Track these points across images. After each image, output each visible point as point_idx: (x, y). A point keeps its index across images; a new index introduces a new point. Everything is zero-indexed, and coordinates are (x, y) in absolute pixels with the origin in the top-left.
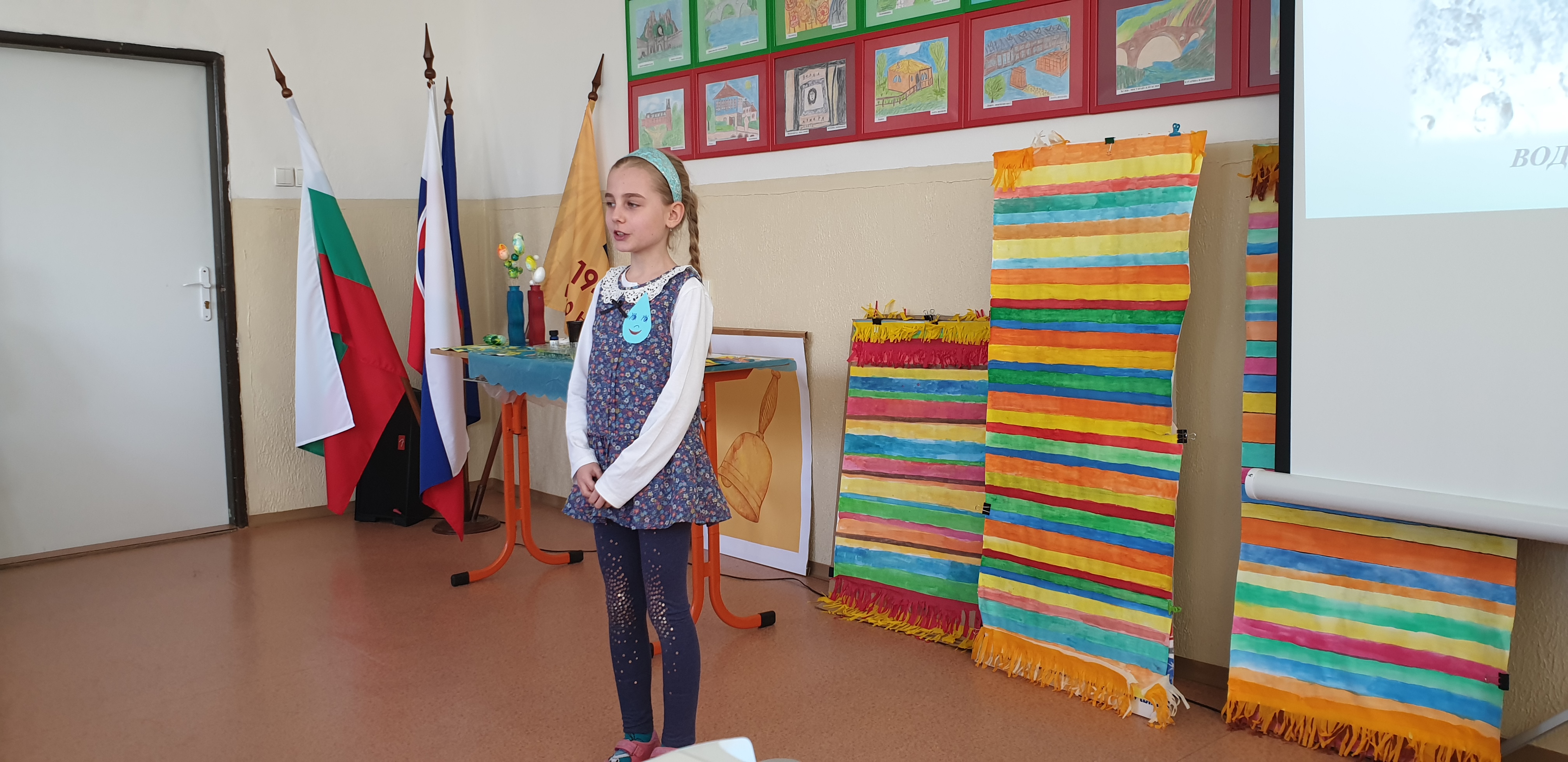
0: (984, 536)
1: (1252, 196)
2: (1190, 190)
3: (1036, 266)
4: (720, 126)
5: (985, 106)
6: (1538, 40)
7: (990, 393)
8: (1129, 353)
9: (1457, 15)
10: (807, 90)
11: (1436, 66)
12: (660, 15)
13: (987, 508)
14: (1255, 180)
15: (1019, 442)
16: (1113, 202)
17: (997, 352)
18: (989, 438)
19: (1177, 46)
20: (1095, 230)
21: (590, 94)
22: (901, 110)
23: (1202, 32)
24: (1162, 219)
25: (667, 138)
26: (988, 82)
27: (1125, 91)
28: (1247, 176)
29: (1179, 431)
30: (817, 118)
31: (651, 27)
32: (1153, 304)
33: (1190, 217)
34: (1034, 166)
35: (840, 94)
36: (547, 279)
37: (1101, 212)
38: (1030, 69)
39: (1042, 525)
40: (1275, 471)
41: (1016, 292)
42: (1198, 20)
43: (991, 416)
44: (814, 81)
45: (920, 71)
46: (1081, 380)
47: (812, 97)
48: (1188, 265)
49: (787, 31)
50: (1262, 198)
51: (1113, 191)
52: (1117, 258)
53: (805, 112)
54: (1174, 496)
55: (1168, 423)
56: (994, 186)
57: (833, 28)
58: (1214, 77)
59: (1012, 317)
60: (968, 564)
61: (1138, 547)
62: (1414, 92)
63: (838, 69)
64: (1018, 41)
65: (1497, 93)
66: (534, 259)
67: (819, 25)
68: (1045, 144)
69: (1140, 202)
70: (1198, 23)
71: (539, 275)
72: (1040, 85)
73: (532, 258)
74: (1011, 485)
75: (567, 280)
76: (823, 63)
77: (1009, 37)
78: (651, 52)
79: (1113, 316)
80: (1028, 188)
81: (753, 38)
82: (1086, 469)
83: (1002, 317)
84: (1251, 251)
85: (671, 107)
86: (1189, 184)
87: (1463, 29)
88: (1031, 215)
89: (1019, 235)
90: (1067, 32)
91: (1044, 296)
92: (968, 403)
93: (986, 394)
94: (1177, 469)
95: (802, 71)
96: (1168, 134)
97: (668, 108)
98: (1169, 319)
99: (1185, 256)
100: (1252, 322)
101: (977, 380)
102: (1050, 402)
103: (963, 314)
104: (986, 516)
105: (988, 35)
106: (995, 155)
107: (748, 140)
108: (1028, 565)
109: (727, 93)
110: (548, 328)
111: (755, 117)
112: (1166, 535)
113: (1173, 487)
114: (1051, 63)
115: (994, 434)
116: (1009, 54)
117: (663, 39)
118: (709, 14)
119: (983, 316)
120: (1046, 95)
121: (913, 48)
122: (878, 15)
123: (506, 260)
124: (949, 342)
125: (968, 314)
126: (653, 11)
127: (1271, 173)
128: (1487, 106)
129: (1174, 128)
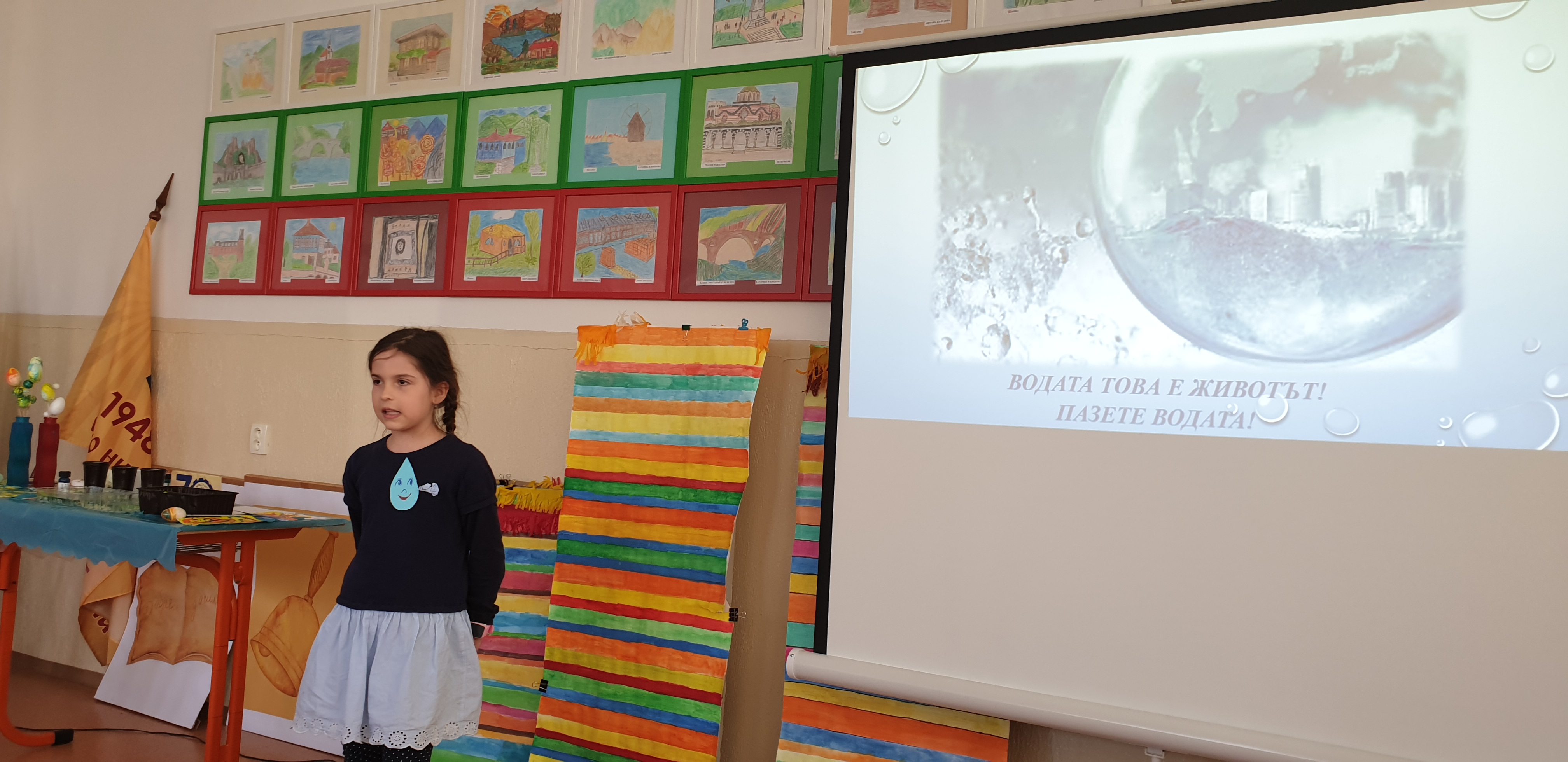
0: (539, 715)
1: (807, 391)
2: (753, 381)
3: (611, 439)
4: (297, 265)
5: (575, 280)
6: (1030, 285)
7: (557, 564)
8: (692, 531)
9: (971, 256)
10: (395, 240)
11: (955, 296)
12: (243, 142)
13: (544, 683)
14: (811, 376)
15: (580, 616)
16: (686, 385)
17: (568, 523)
18: (553, 612)
19: (751, 248)
20: (668, 410)
21: (152, 213)
22: (492, 271)
23: (773, 239)
24: (728, 405)
25: (236, 270)
26: (579, 256)
27: (704, 283)
28: (804, 373)
29: (731, 610)
30: (403, 269)
31: (231, 154)
32: (715, 484)
33: (752, 406)
34: (616, 343)
35: (430, 248)
36: (69, 411)
37: (674, 394)
38: (620, 250)
39: (596, 703)
40: (814, 652)
41: (590, 464)
42: (770, 228)
43: (557, 588)
44: (403, 231)
45: (513, 237)
46: (645, 554)
47: (400, 247)
48: (748, 450)
49: (379, 178)
50: (815, 394)
51: (687, 374)
52: (686, 439)
53: (392, 262)
54: (722, 675)
55: (721, 602)
56: (577, 358)
57: (428, 183)
58: (781, 280)
59: (585, 488)
60: (520, 744)
61: (687, 726)
62: (937, 316)
63: (430, 223)
64: (610, 223)
65: (999, 325)
66: (53, 388)
67: (414, 178)
68: (628, 324)
69: (710, 387)
70: (770, 230)
71: (57, 407)
72: (627, 267)
73: (51, 386)
74: (570, 661)
75: (95, 413)
76: (415, 215)
77: (601, 218)
78: (228, 179)
79: (678, 494)
80: (609, 364)
81: (343, 180)
82: (644, 646)
83: (575, 487)
84: (805, 441)
85: (245, 237)
86: (753, 376)
87: (975, 268)
88: (611, 389)
89: (597, 408)
90: (655, 221)
91: (617, 469)
92: (537, 573)
93: (553, 564)
94: (726, 647)
95: (392, 220)
96: (737, 328)
97: (241, 238)
98: (729, 499)
99: (745, 441)
100: (801, 506)
101: (547, 549)
102: (615, 576)
103: (539, 481)
104: (542, 693)
105: (582, 213)
106: (580, 328)
107: (327, 281)
108: (579, 746)
109: (306, 232)
110: (61, 467)
111: (337, 259)
112: (713, 714)
113: (722, 665)
114: (639, 248)
115: (558, 607)
116: (600, 233)
117: (244, 168)
118: (298, 150)
119: (559, 484)
120: (633, 277)
121: (507, 214)
122: (475, 177)
123: (16, 387)
124: (523, 508)
125: (545, 481)
126: (236, 138)
127: (824, 372)
128: (992, 335)
129: (742, 322)
